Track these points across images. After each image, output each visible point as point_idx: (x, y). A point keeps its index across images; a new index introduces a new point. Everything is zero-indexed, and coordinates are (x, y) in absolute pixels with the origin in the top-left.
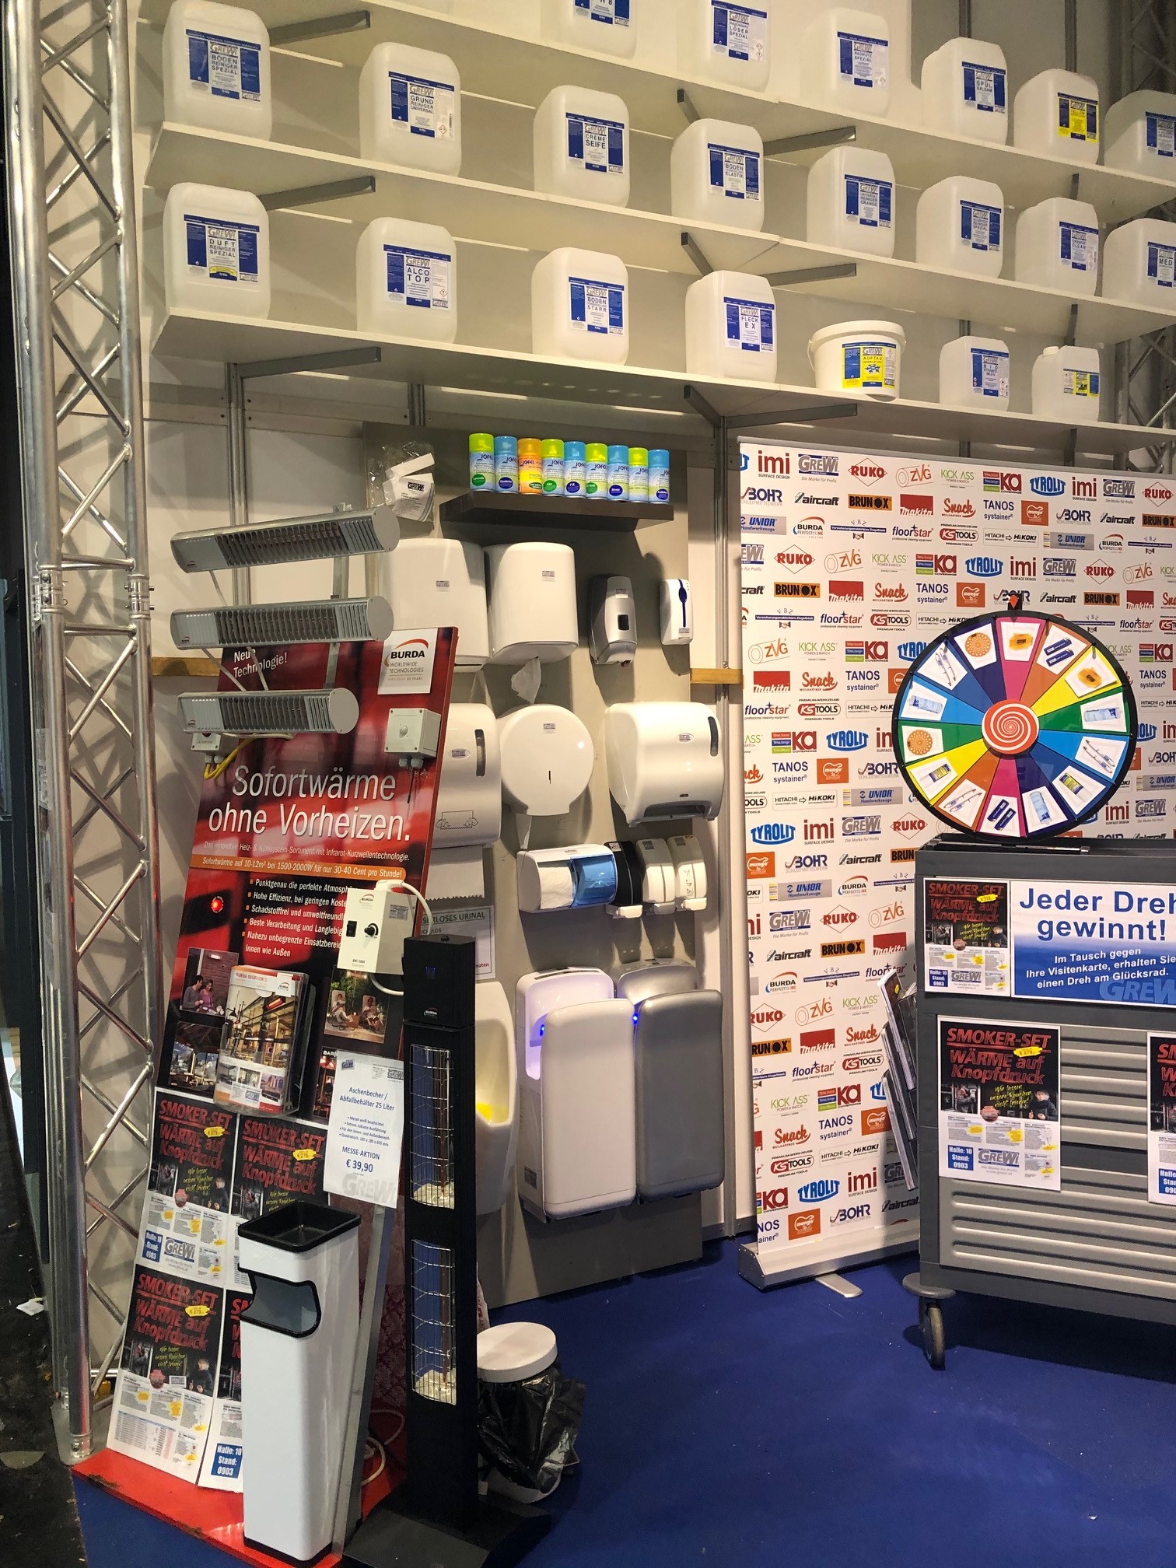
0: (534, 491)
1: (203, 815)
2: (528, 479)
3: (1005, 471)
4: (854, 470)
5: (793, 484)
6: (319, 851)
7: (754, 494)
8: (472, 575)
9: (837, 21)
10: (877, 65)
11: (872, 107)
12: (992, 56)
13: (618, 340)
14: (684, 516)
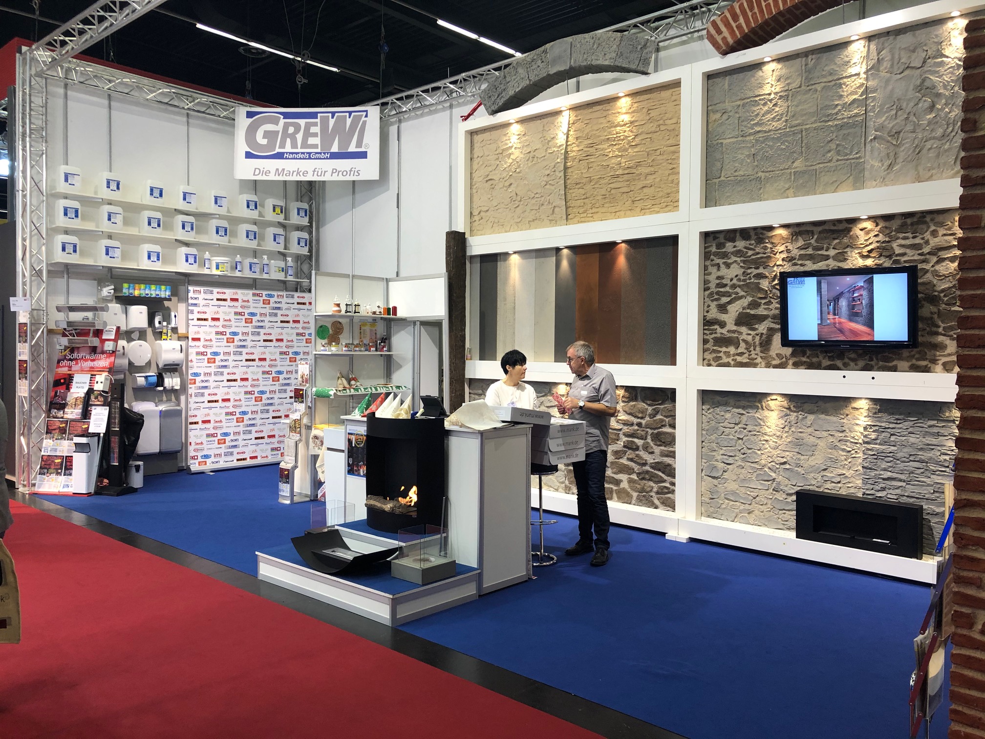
0: (138, 295)
1: (59, 362)
2: (137, 293)
3: (258, 292)
4: (218, 293)
5: (202, 296)
6: (89, 369)
7: (192, 298)
8: (123, 312)
9: (214, 193)
10: (224, 202)
11: (223, 211)
12: (254, 198)
13: (159, 263)
14: (177, 298)
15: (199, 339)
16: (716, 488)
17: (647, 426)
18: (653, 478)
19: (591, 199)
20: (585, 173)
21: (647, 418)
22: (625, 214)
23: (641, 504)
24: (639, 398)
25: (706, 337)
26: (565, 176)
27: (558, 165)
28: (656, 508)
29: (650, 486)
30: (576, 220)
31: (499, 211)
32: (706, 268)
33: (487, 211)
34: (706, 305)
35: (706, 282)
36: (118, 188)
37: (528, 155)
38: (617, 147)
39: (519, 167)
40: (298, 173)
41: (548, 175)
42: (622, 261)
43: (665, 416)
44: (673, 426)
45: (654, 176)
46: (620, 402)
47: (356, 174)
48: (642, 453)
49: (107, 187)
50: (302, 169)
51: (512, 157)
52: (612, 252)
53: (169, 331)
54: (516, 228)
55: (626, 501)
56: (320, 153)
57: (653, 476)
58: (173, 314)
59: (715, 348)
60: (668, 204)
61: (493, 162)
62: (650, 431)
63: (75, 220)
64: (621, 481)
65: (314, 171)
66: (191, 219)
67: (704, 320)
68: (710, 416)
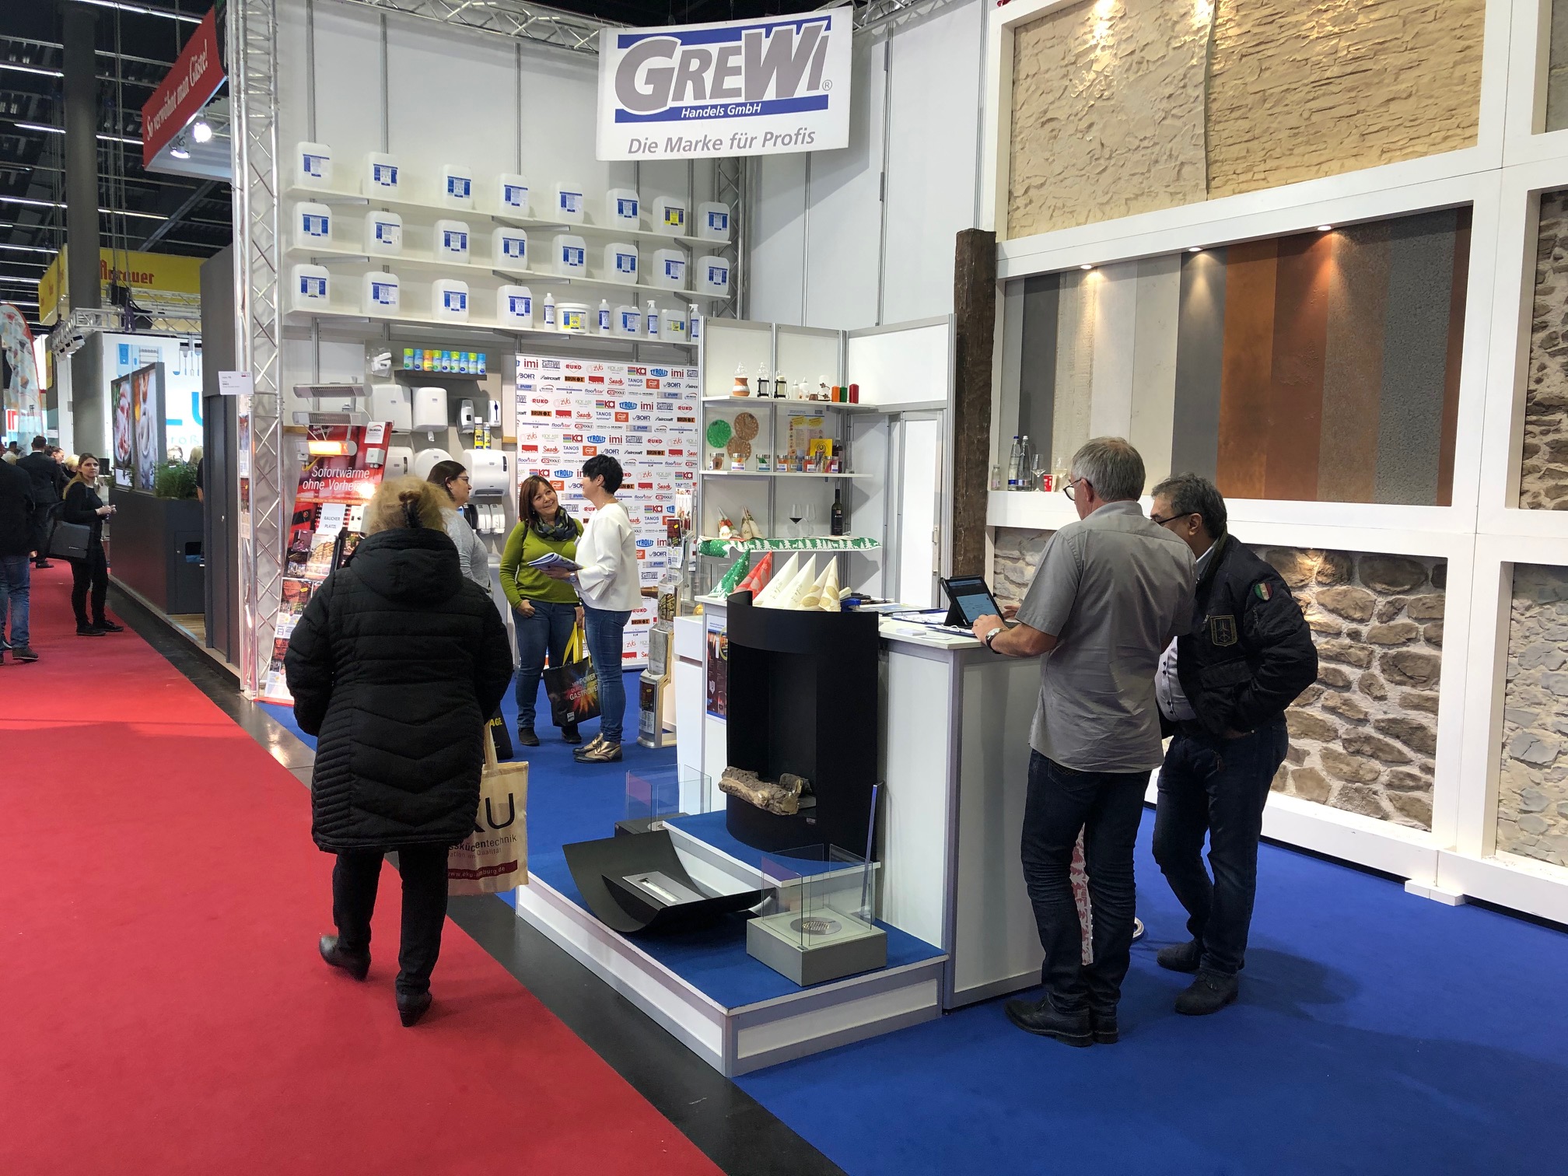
0: (429, 370)
1: (300, 483)
2: (427, 365)
3: (638, 366)
4: (567, 366)
5: (540, 372)
6: (342, 496)
7: (522, 376)
8: (406, 399)
9: (559, 187)
10: (577, 204)
11: (575, 220)
12: (630, 194)
13: (465, 313)
14: (499, 376)
15: (534, 448)
16: (1537, 789)
17: (1373, 639)
18: (1379, 752)
19: (1263, 140)
20: (1253, 82)
21: (1374, 622)
22: (1342, 166)
23: (1349, 807)
24: (1357, 576)
25: (1530, 440)
26: (1207, 95)
27: (1192, 71)
28: (1385, 817)
29: (1371, 771)
30: (1229, 187)
31: (1067, 182)
32: (1539, 277)
33: (1042, 185)
34: (1536, 364)
35: (1537, 311)
36: (394, 180)
37: (1129, 59)
38: (1330, 14)
39: (1109, 86)
40: (705, 144)
41: (1170, 96)
42: (1329, 274)
43: (1416, 619)
44: (1436, 642)
45: (1416, 72)
46: (1313, 583)
47: (807, 139)
48: (1357, 697)
49: (375, 179)
50: (712, 137)
51: (1095, 67)
52: (1307, 254)
53: (487, 433)
54: (1099, 215)
55: (1315, 795)
56: (744, 105)
57: (1381, 750)
58: (492, 404)
59: (1553, 466)
60: (1450, 133)
61: (1056, 84)
62: (1379, 651)
63: (323, 237)
64: (1307, 753)
65: (733, 139)
66: (520, 234)
67: (1528, 400)
68: (1530, 623)
